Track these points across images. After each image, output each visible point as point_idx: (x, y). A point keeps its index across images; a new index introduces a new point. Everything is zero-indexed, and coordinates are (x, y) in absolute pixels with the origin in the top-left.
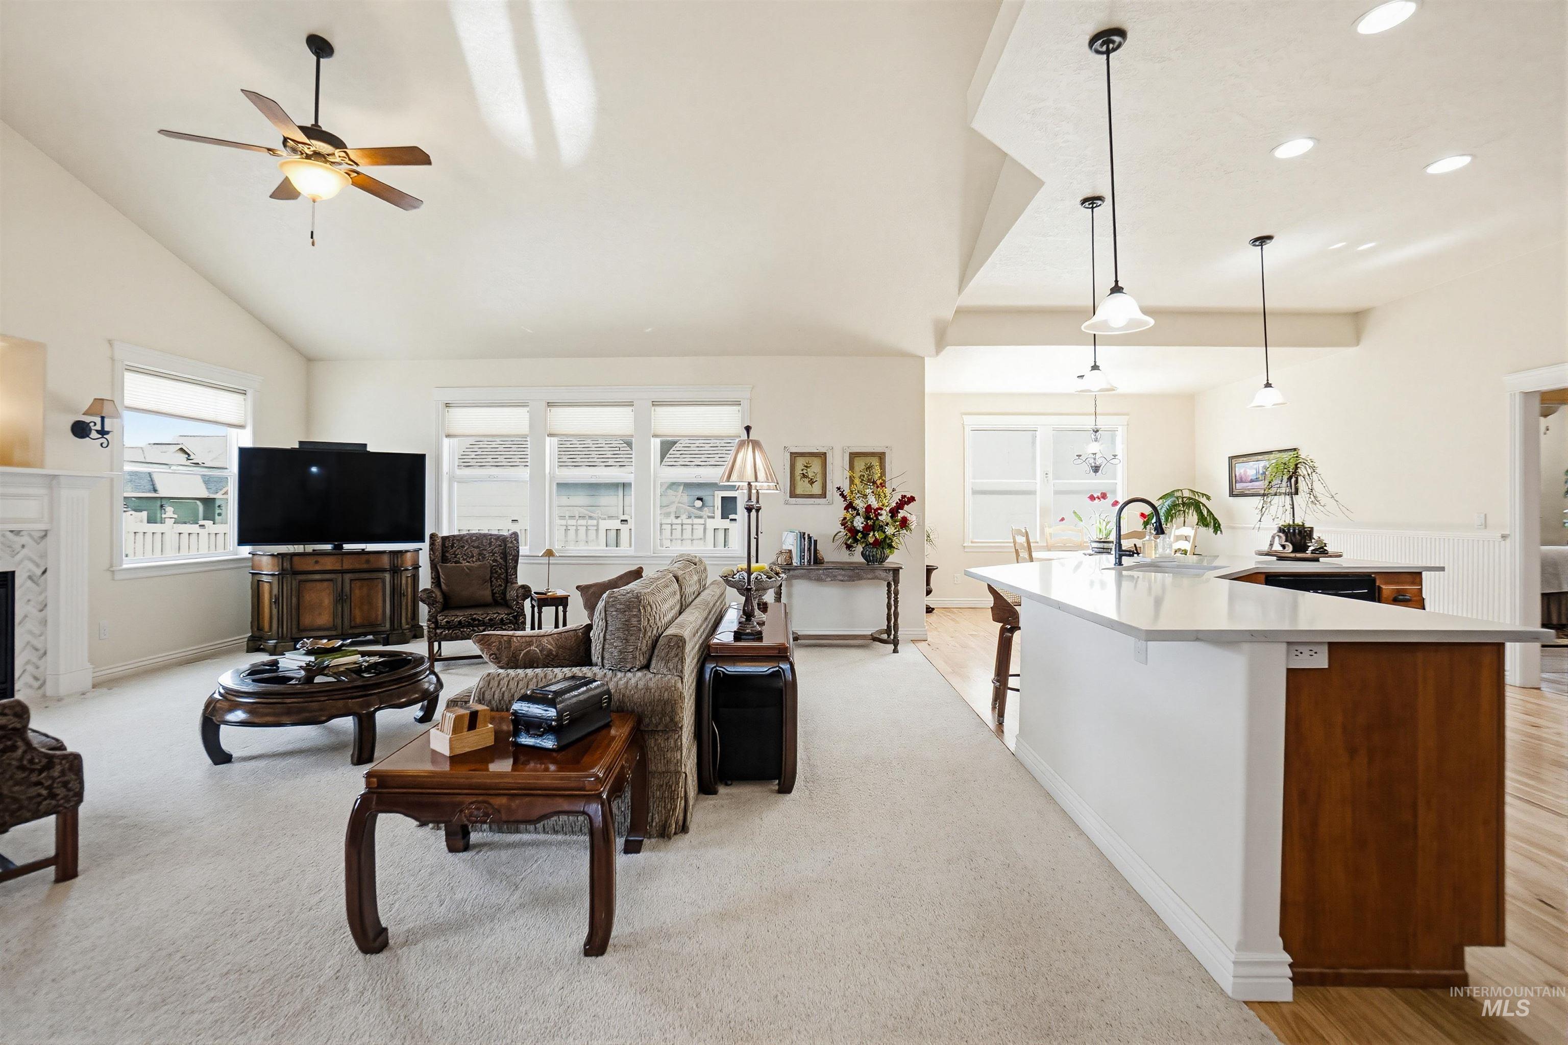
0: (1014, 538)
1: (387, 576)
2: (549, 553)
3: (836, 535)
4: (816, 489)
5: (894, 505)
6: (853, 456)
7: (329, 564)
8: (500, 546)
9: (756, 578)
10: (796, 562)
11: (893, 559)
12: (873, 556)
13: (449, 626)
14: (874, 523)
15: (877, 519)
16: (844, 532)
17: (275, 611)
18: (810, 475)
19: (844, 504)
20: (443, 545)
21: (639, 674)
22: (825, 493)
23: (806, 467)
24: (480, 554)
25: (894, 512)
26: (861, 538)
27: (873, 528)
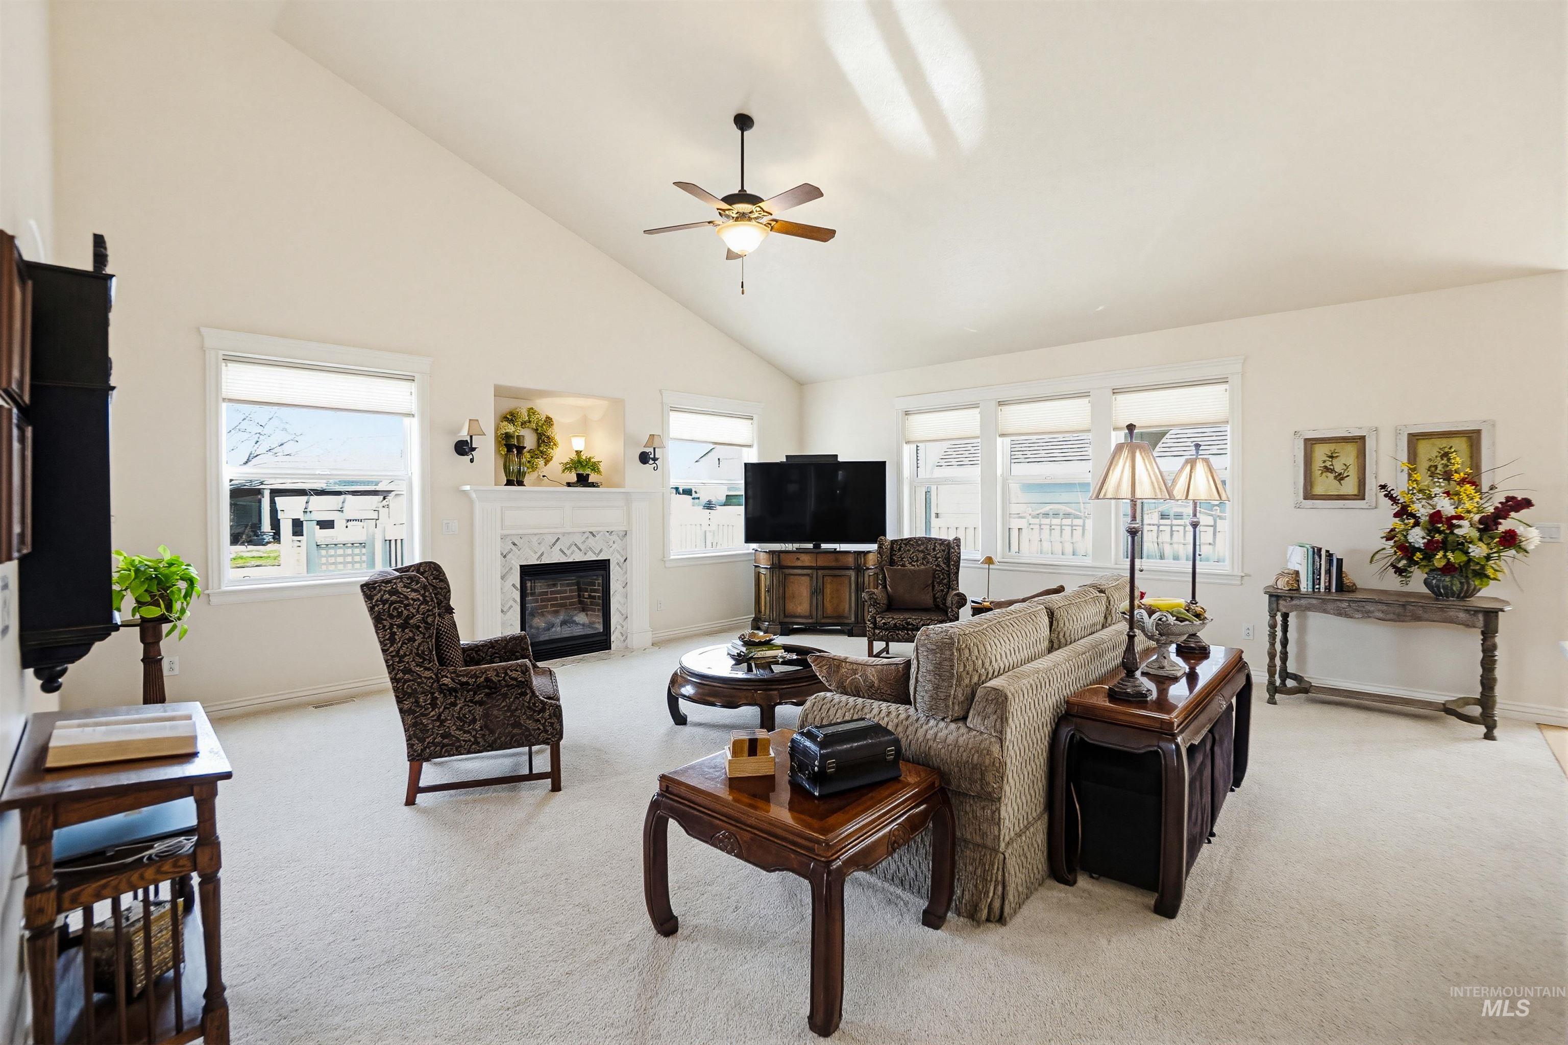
1: (852, 574)
2: (989, 561)
3: (1377, 552)
5: (1490, 510)
6: (1414, 439)
7: (806, 560)
8: (944, 551)
9: (1160, 620)
10: (1305, 586)
11: (1488, 594)
12: (1445, 588)
13: (885, 627)
14: (1446, 539)
15: (1452, 533)
16: (1391, 550)
17: (768, 599)
18: (1338, 468)
19: (1394, 509)
20: (892, 548)
21: (953, 726)
22: (1364, 495)
23: (1332, 457)
24: (924, 559)
25: (1488, 522)
26: (1422, 559)
27: (1444, 546)
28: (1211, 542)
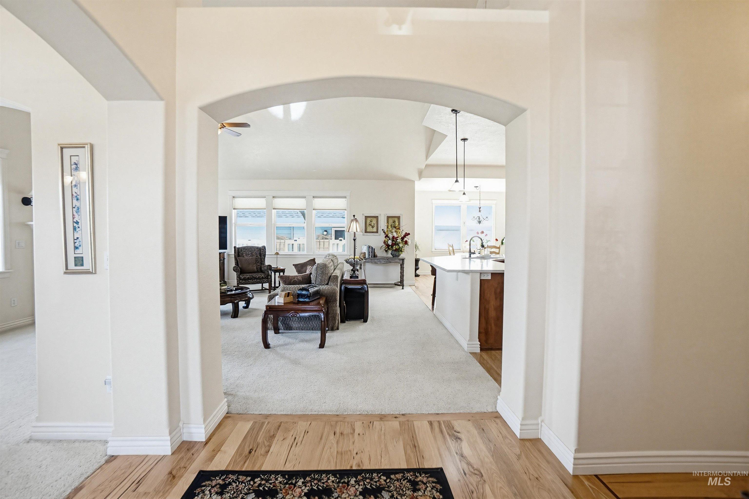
0: (449, 248)
2: (277, 254)
3: (382, 247)
4: (375, 230)
5: (403, 236)
6: (388, 217)
8: (259, 251)
9: (356, 261)
10: (367, 256)
11: (402, 256)
12: (395, 255)
13: (244, 279)
14: (395, 242)
15: (397, 241)
16: (384, 246)
18: (372, 225)
19: (385, 236)
20: (240, 250)
21: (326, 286)
22: (378, 232)
23: (371, 221)
24: (251, 254)
25: (402, 239)
26: (391, 248)
27: (395, 244)
28: (328, 247)
